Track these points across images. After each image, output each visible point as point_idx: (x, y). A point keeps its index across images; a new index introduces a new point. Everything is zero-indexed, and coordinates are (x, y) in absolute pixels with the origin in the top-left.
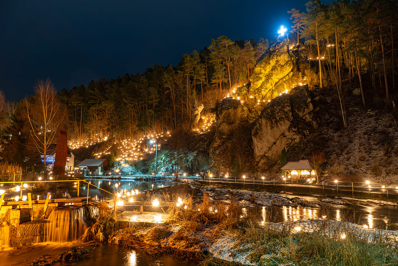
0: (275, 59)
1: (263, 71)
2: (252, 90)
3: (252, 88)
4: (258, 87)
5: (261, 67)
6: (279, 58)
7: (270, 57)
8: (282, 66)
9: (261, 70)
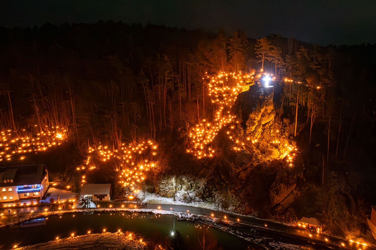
0: (265, 108)
1: (256, 118)
2: (248, 132)
3: (248, 131)
4: (252, 131)
5: (255, 115)
6: (267, 107)
7: (261, 106)
8: (270, 114)
9: (255, 117)
